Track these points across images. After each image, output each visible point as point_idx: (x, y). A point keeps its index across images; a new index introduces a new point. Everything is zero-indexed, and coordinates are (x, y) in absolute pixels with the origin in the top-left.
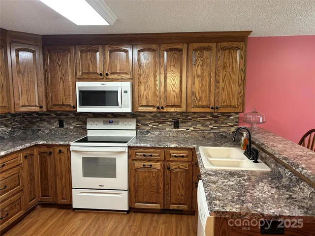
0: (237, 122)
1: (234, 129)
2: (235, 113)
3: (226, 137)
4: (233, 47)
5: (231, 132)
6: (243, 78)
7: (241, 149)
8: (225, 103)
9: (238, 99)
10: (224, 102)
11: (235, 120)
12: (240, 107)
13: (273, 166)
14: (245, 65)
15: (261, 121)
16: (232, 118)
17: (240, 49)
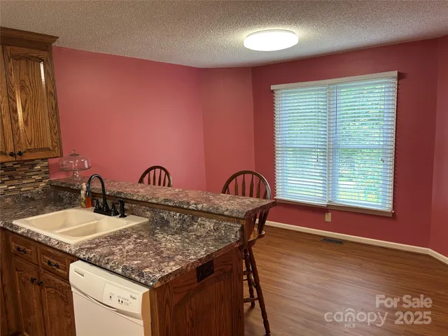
0: (46, 173)
1: (44, 184)
2: (42, 159)
3: (33, 199)
4: (32, 57)
5: (39, 189)
6: (54, 107)
7: (83, 207)
8: (33, 145)
9: (52, 137)
10: (30, 144)
11: (43, 170)
12: (56, 149)
13: (149, 214)
14: (54, 86)
15: (87, 166)
16: (38, 167)
17: (43, 61)
